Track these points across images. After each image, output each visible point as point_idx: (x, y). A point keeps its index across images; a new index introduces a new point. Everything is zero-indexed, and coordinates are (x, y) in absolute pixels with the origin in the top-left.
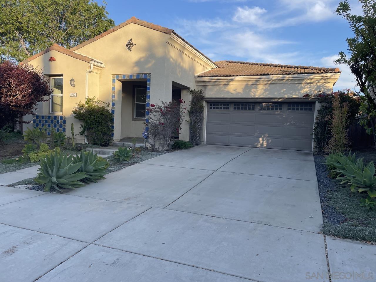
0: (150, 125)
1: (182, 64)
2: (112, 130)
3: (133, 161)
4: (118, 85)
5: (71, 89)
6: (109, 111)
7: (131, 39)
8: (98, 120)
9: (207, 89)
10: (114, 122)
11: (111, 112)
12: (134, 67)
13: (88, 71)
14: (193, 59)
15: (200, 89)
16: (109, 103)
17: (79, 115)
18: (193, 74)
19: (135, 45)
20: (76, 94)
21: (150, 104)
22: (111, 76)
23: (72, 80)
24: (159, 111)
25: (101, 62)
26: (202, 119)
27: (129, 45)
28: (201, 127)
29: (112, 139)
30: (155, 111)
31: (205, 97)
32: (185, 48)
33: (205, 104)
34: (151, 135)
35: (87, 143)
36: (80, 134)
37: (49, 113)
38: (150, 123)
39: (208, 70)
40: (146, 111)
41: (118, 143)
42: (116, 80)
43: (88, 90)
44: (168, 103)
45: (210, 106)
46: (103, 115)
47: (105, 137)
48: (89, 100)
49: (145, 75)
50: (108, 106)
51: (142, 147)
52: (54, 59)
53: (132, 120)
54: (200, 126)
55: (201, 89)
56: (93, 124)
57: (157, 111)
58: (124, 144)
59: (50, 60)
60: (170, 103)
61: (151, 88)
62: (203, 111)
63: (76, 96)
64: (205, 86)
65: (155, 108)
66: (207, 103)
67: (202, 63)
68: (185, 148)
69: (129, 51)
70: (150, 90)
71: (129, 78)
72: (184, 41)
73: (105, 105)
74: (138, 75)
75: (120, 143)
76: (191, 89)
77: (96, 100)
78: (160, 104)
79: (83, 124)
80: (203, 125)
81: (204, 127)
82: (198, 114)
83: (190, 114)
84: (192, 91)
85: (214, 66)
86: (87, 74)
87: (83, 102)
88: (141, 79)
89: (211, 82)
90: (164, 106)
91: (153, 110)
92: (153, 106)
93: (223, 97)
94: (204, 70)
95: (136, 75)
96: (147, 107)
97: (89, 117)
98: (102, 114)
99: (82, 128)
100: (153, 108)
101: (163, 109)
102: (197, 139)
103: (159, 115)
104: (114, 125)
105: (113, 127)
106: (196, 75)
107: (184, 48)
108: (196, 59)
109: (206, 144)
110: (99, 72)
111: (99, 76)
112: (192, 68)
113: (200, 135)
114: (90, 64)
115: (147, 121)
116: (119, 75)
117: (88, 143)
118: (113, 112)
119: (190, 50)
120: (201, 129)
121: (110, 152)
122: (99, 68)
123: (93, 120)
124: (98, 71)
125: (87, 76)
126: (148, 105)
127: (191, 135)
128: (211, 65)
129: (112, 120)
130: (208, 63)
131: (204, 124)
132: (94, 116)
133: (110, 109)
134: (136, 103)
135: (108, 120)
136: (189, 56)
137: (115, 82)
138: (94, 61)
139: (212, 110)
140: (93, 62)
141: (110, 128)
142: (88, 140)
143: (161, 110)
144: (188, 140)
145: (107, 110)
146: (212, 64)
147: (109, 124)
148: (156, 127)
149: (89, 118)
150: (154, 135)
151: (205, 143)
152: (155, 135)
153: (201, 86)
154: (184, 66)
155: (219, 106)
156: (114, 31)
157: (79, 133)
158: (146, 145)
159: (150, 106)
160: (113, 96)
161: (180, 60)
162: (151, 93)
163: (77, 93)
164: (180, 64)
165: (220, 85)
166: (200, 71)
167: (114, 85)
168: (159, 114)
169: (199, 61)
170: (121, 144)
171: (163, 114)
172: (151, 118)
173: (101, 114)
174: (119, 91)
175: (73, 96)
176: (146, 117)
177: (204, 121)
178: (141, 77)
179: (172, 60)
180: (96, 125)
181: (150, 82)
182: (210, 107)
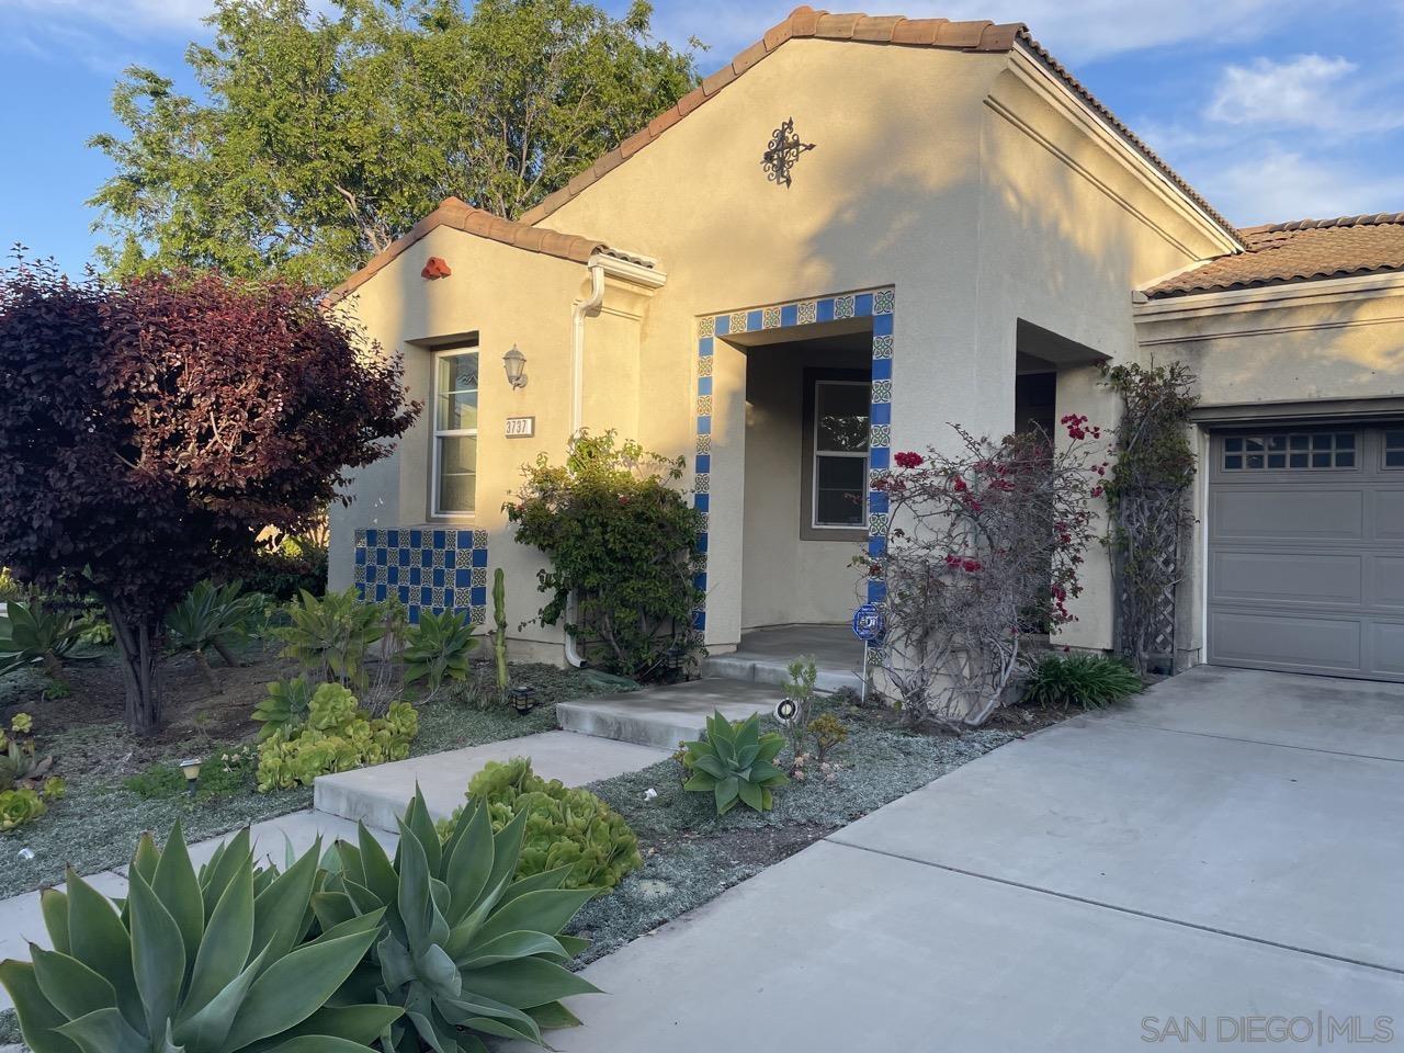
0: (891, 574)
1: (1065, 225)
2: (700, 598)
3: (798, 815)
4: (729, 368)
5: (511, 400)
6: (684, 498)
7: (791, 122)
8: (625, 548)
9: (1206, 361)
10: (708, 553)
11: (691, 505)
12: (804, 261)
13: (583, 305)
14: (1124, 205)
15: (1164, 359)
16: (681, 457)
17: (534, 525)
18: (1124, 280)
19: (811, 147)
20: (529, 421)
21: (893, 452)
22: (695, 323)
23: (513, 356)
24: (945, 492)
25: (644, 259)
26: (1184, 524)
27: (781, 154)
28: (1177, 574)
29: (696, 644)
30: (924, 490)
31: (1199, 405)
32: (1085, 136)
33: (1197, 443)
34: (900, 632)
35: (576, 661)
36: (543, 621)
37: (429, 520)
38: (891, 558)
39: (1198, 265)
40: (871, 490)
41: (725, 661)
42: (716, 341)
43: (583, 397)
44: (998, 444)
45: (1227, 450)
46: (649, 520)
47: (665, 630)
48: (588, 450)
49: (863, 298)
50: (677, 474)
51: (847, 695)
52: (441, 266)
53: (802, 539)
54: (1172, 567)
55: (1174, 359)
56: (599, 570)
57: (932, 493)
58: (754, 668)
59: (428, 272)
60: (1005, 440)
61: (895, 366)
62: (1189, 481)
63: (529, 432)
64: (1196, 344)
65: (924, 474)
66: (1207, 436)
67: (1168, 226)
68: (1102, 700)
69: (779, 183)
70: (887, 374)
71: (779, 326)
72: (1083, 95)
73: (663, 473)
74: (826, 303)
75: (737, 663)
76: (1114, 364)
77: (618, 444)
78: (954, 450)
79: (550, 569)
80: (1191, 562)
81: (1196, 572)
82: (1164, 499)
83: (1115, 500)
84: (1120, 374)
85: (1228, 245)
86: (578, 320)
87: (559, 459)
88: (840, 321)
89: (1233, 318)
90: (976, 459)
91: (909, 484)
92: (910, 460)
93: (1315, 397)
94: (1177, 264)
95: (815, 302)
96: (872, 474)
97: (579, 531)
98: (643, 514)
99: (551, 593)
100: (910, 471)
101: (968, 477)
102: (1160, 639)
103: (947, 513)
104: (708, 571)
105: (700, 579)
106: (1139, 287)
107: (1080, 136)
108: (1140, 204)
109: (1211, 663)
110: (638, 310)
111: (636, 328)
112: (1120, 254)
113: (1172, 614)
114: (590, 269)
115: (878, 545)
116: (732, 314)
117: (582, 663)
118: (702, 501)
119: (1111, 152)
120: (1179, 580)
121: (669, 730)
122: (636, 289)
123: (599, 551)
124: (632, 305)
125: (579, 332)
126: (881, 456)
127: (1123, 614)
128: (1214, 240)
129: (698, 546)
130: (1196, 225)
131: (1196, 551)
132: (604, 525)
133: (686, 489)
134: (817, 453)
135: (678, 547)
136: (1102, 188)
137: (712, 354)
138: (612, 254)
139: (1245, 473)
140: (602, 258)
141: (689, 583)
142: (582, 647)
143: (961, 486)
144: (1109, 646)
145: (676, 497)
146: (1218, 234)
147: (684, 566)
148: (930, 582)
149: (579, 538)
150: (919, 631)
151: (1204, 661)
152: (925, 628)
153: (1170, 347)
154: (1080, 236)
155: (1289, 452)
156: (708, 97)
157: (536, 615)
158: (870, 683)
159: (893, 463)
160: (704, 425)
161: (1056, 203)
162: (894, 391)
163: (533, 419)
164: (1055, 226)
165: (1290, 330)
166: (1157, 266)
167: (705, 367)
168: (945, 507)
169: (1155, 216)
170: (742, 668)
171: (970, 506)
172: (899, 533)
173: (639, 517)
174: (734, 395)
175: (516, 433)
176: (870, 523)
177: (1196, 536)
178: (845, 311)
179: (1012, 199)
180: (611, 572)
181: (890, 331)
182: (1228, 458)
